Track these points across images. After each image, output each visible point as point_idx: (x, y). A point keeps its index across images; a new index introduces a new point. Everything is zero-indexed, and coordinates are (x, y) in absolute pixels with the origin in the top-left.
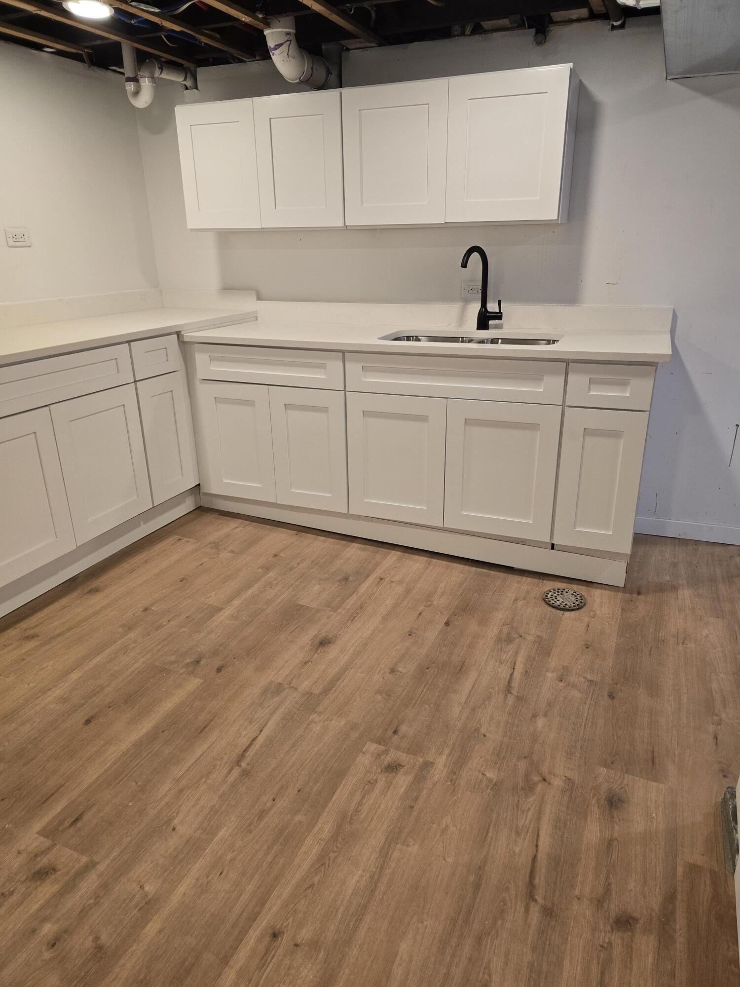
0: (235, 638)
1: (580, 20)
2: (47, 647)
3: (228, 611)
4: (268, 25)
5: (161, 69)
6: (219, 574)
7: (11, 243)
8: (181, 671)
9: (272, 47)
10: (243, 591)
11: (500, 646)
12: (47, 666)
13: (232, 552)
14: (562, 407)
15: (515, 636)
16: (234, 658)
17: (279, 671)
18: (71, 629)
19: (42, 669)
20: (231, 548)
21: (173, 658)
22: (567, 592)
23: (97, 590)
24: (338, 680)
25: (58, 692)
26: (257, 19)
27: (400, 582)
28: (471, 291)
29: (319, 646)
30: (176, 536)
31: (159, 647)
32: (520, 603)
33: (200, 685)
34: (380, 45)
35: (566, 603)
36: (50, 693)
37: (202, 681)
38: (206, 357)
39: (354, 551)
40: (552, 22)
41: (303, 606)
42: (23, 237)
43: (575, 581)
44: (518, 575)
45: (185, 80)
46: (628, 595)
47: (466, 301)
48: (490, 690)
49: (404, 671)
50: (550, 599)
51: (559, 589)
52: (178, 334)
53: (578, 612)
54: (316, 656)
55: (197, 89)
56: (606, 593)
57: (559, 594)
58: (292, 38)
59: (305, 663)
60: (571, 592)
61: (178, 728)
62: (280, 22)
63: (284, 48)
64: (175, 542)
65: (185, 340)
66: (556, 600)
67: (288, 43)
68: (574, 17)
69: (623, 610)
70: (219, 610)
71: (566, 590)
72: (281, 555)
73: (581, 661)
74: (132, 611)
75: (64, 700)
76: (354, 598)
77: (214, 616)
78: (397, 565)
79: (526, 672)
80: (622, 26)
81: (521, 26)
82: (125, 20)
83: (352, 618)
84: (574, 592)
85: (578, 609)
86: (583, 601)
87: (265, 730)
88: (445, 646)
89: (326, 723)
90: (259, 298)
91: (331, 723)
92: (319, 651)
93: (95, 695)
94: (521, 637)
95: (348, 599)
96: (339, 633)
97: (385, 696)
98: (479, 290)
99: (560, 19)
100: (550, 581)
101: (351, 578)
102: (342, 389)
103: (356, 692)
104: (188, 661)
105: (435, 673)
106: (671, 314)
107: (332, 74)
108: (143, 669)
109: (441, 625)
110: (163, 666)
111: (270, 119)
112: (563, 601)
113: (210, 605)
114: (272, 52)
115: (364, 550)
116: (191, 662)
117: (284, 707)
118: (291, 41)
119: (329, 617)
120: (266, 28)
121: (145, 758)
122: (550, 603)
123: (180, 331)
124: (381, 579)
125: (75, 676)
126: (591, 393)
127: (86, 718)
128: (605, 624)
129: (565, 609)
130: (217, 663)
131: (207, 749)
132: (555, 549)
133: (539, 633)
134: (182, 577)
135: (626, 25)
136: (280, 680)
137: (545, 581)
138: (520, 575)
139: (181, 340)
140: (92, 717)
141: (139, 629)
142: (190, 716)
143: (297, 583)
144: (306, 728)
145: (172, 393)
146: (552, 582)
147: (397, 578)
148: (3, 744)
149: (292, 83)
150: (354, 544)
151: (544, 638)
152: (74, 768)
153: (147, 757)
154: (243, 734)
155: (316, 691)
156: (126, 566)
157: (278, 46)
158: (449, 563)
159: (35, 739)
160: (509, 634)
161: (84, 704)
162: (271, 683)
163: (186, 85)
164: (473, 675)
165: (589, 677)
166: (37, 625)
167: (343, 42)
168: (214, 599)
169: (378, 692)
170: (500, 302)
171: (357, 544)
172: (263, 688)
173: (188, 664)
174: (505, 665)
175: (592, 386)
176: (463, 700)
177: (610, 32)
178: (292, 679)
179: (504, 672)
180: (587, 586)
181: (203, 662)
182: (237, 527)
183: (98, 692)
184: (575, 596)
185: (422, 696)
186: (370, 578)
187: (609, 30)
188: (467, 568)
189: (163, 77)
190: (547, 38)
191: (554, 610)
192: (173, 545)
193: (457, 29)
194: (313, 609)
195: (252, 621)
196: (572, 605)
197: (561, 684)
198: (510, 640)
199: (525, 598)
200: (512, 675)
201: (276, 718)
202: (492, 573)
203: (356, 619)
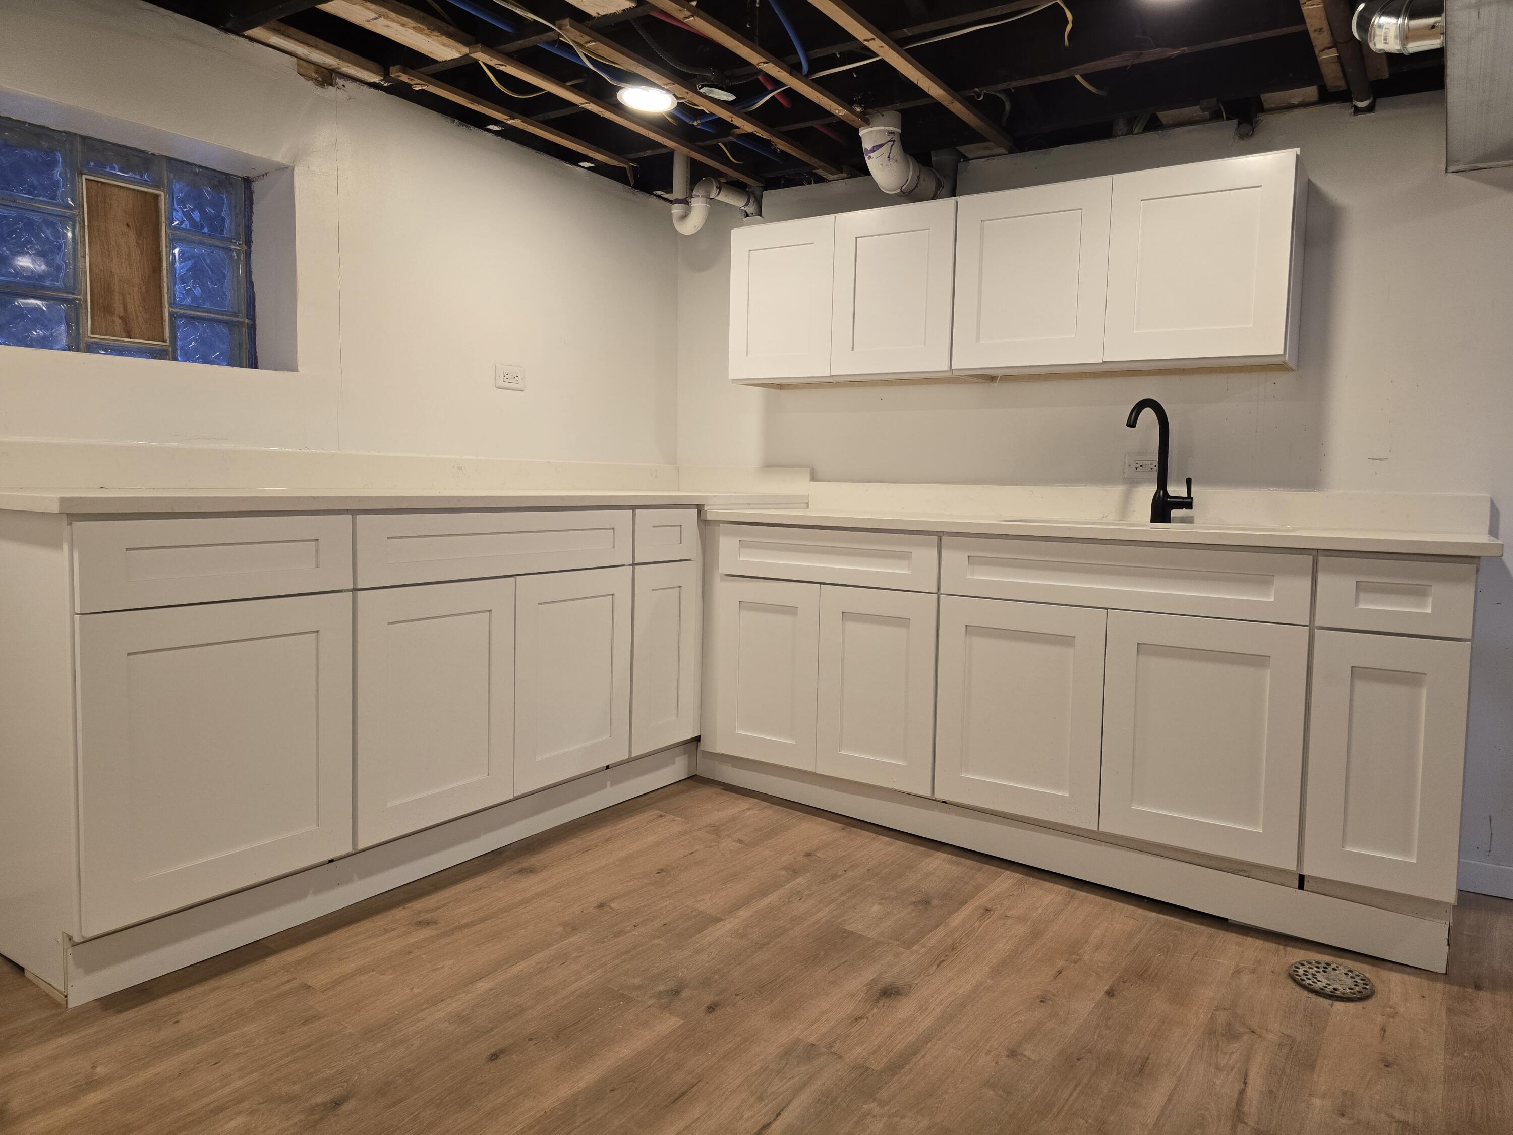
0: (739, 964)
1: (1304, 105)
2: (448, 940)
3: (729, 925)
4: (867, 122)
5: (720, 189)
6: (718, 870)
7: (501, 383)
8: (650, 1002)
9: (869, 149)
10: (755, 898)
11: (1215, 1043)
12: (443, 967)
13: (740, 841)
14: (1310, 629)
15: (1242, 1030)
16: (737, 995)
17: (812, 1025)
18: (486, 920)
19: (435, 969)
20: (738, 835)
21: (637, 981)
22: (1334, 969)
23: (531, 871)
24: (915, 1054)
25: (453, 1006)
26: (853, 112)
27: (1022, 919)
28: (1140, 468)
29: (880, 996)
30: (656, 812)
31: (617, 962)
32: (1245, 978)
33: (679, 1027)
34: (1011, 152)
35: (1335, 986)
36: (441, 1005)
37: (682, 1022)
38: (735, 541)
39: (938, 862)
40: (1261, 109)
41: (853, 933)
42: (517, 378)
43: (1346, 955)
44: (1236, 933)
45: (746, 205)
46: (1456, 988)
47: (1133, 483)
48: (1202, 1112)
49: (1034, 1057)
50: (1304, 977)
51: (1319, 963)
52: (700, 508)
53: (1360, 1005)
54: (875, 1010)
55: (760, 215)
56: (1412, 980)
57: (1321, 970)
58: (897, 138)
59: (856, 1020)
60: (1342, 970)
61: (637, 1089)
62: (883, 116)
63: (884, 150)
64: (654, 819)
65: (708, 518)
66: (1315, 980)
67: (891, 143)
68: (1296, 101)
69: (1450, 1011)
70: (716, 920)
71: (1334, 966)
72: (818, 855)
73: (1379, 1087)
74: (579, 906)
75: (461, 1018)
76: (941, 932)
77: (707, 928)
78: (1016, 893)
79: (1271, 1091)
80: (1370, 109)
81: (1216, 116)
82: (687, 120)
83: (938, 962)
84: (1349, 971)
85: (1360, 999)
86: (1368, 987)
87: (785, 1115)
88: (1108, 1027)
89: (895, 1120)
90: (814, 478)
91: (903, 1121)
92: (881, 1004)
93: (510, 1018)
94: (1254, 1032)
95: (930, 931)
96: (917, 981)
97: (1000, 1092)
98: (1153, 466)
99: (1273, 106)
100: (1300, 949)
101: (935, 902)
102: (935, 590)
103: (947, 1078)
104: (661, 988)
105: (1094, 1068)
106: (1489, 505)
107: (943, 187)
108: (588, 990)
109: (1100, 995)
110: (620, 991)
111: (856, 238)
112: (1328, 982)
113: (701, 912)
114: (867, 155)
115: (958, 864)
116: (667, 992)
117: (819, 1083)
118: (894, 141)
119: (897, 955)
120: (862, 126)
121: (579, 1127)
122: (1304, 982)
123: (703, 505)
124: (987, 910)
125: (483, 986)
126: (1361, 606)
127: (492, 1051)
128: (1417, 1031)
129: (1333, 997)
130: (709, 998)
131: (684, 1130)
132: (1305, 888)
133: (1289, 1031)
134: (661, 867)
135: (1377, 108)
136: (812, 1040)
137: (1289, 949)
138: (1241, 934)
139: (702, 518)
140: (502, 1051)
141: (588, 931)
142: (659, 1074)
143: (844, 898)
144: (857, 1123)
145: (680, 589)
146: (1303, 952)
147: (1014, 912)
148: (359, 1071)
149: (888, 194)
150: (939, 853)
151: (1299, 1039)
152: (463, 1124)
153: (583, 1126)
154: (747, 1115)
155: (876, 1065)
156: (577, 842)
157: (875, 149)
158: (1108, 901)
159: (409, 1071)
160: (1229, 1024)
161: (492, 1030)
162: (797, 1041)
163: (746, 213)
164: (1166, 1084)
165: (1399, 1115)
166: (438, 908)
167: (961, 149)
168: (707, 904)
169: (989, 1084)
170: (1189, 482)
171: (945, 855)
172: (782, 1048)
173: (660, 992)
174: (1228, 1074)
175: (1362, 596)
176: (1151, 1121)
177: (1352, 117)
178: (834, 1041)
179: (1227, 1087)
180: (1373, 965)
181: (684, 994)
182: (749, 809)
183: (516, 1015)
184: (1352, 977)
185: (1070, 1103)
186: (967, 906)
187: (1350, 114)
188: (1140, 911)
189: (720, 200)
190: (1255, 130)
191: (1313, 997)
192: (650, 822)
193: (1121, 125)
194: (870, 939)
195: (768, 944)
196: (1348, 991)
197: (1343, 1121)
198: (1231, 1035)
199: (1253, 971)
200: (1242, 1092)
201: (805, 1097)
202: (1187, 924)
203: (944, 964)
